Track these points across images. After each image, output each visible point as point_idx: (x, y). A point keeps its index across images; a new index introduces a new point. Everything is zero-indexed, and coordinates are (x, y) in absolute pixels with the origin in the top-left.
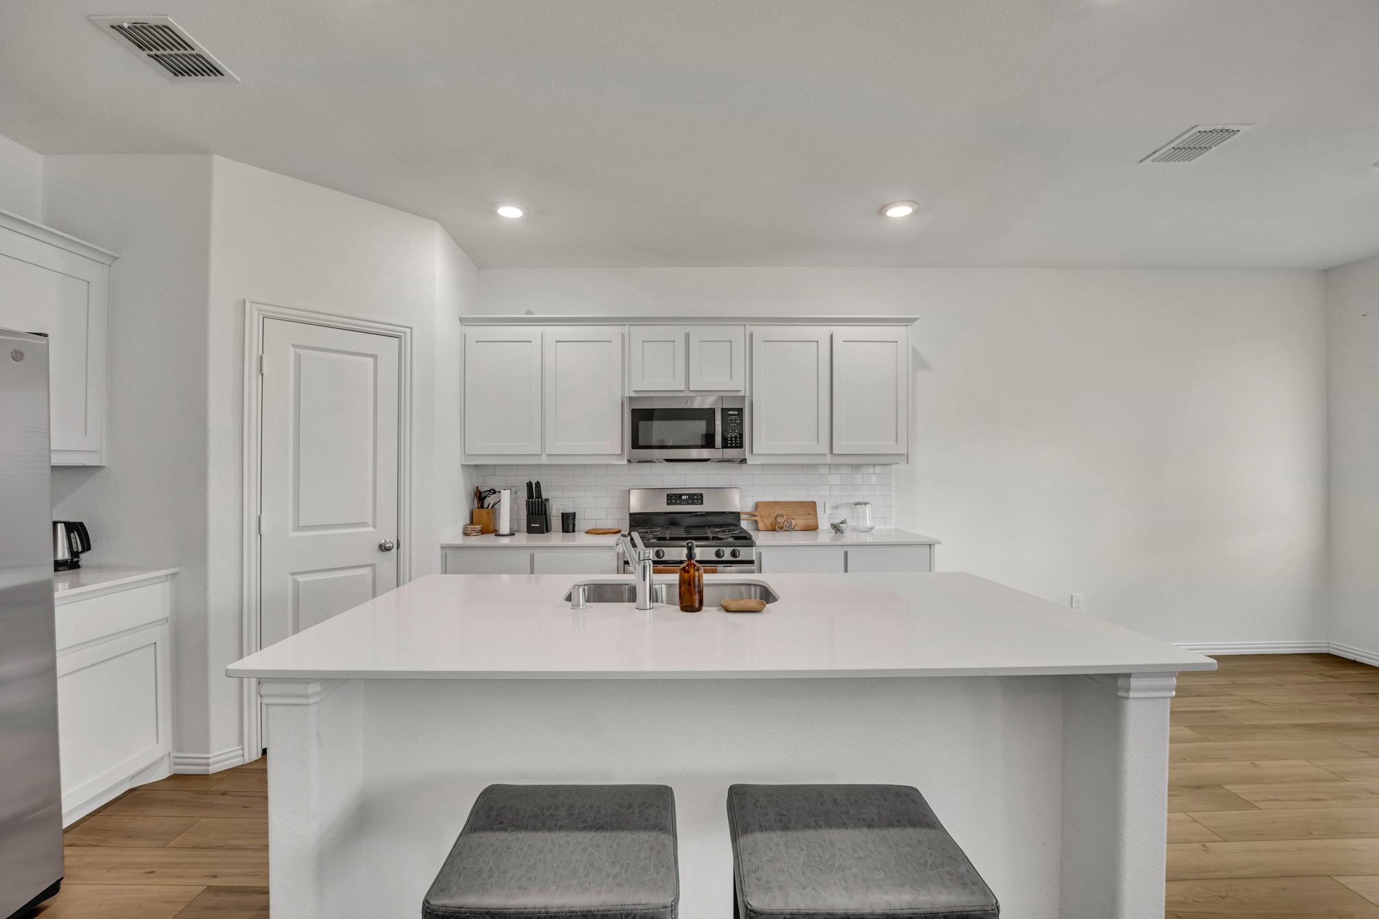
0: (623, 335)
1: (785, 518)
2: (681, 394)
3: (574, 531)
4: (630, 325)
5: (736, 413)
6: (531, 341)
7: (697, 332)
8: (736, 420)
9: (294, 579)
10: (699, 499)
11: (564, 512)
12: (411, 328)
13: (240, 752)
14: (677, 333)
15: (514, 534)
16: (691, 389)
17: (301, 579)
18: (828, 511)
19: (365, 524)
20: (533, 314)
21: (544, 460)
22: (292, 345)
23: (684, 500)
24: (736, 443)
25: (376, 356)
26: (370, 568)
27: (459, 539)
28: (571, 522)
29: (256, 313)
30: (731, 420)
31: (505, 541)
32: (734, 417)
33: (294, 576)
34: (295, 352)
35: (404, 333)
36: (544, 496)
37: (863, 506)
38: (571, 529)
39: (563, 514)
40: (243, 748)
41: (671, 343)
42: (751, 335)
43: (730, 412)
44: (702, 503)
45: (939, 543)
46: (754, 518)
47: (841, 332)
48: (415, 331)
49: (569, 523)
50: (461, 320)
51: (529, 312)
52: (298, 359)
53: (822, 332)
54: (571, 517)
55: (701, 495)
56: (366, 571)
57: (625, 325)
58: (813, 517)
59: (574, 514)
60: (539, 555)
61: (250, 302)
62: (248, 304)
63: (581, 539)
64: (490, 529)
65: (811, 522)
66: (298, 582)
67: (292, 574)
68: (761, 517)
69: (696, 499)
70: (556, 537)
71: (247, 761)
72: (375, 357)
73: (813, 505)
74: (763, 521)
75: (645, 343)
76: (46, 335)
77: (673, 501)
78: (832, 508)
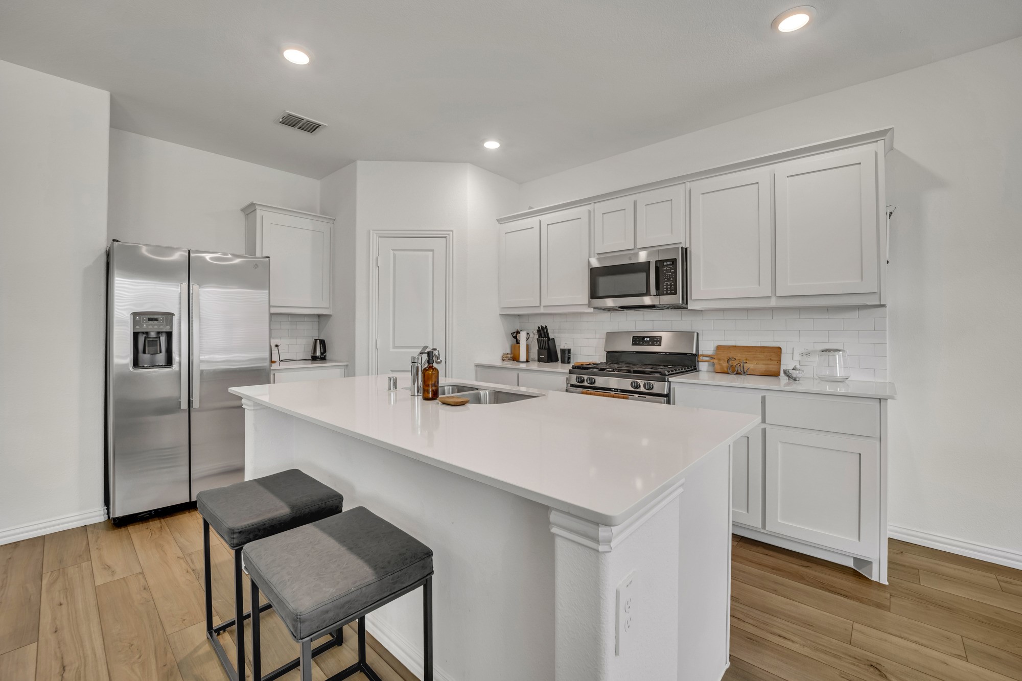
0: (589, 211)
1: (737, 362)
2: (631, 252)
3: (569, 362)
4: (595, 203)
5: (669, 263)
6: (532, 228)
8: (671, 269)
10: (658, 341)
11: (563, 348)
12: (452, 231)
15: (529, 362)
16: (638, 247)
18: (797, 358)
20: (533, 208)
21: (542, 310)
22: (392, 250)
23: (646, 342)
24: (671, 291)
25: (434, 250)
27: (499, 363)
28: (567, 356)
29: (375, 236)
30: (667, 270)
31: (523, 366)
32: (669, 268)
33: (393, 373)
34: (394, 253)
35: (448, 234)
36: (551, 336)
37: (833, 353)
38: (567, 360)
39: (562, 350)
41: (623, 211)
42: (691, 190)
43: (665, 263)
44: (660, 345)
46: (712, 361)
47: (786, 168)
48: (456, 232)
49: (565, 357)
50: (498, 221)
51: (530, 208)
53: (762, 173)
54: (567, 353)
55: (660, 338)
57: (591, 204)
58: (775, 363)
59: (569, 350)
61: (372, 230)
62: (371, 232)
64: (515, 358)
68: (719, 360)
69: (656, 341)
70: (557, 366)
72: (432, 251)
73: (778, 351)
74: (722, 364)
75: (604, 215)
76: (269, 257)
77: (637, 342)
78: (802, 354)
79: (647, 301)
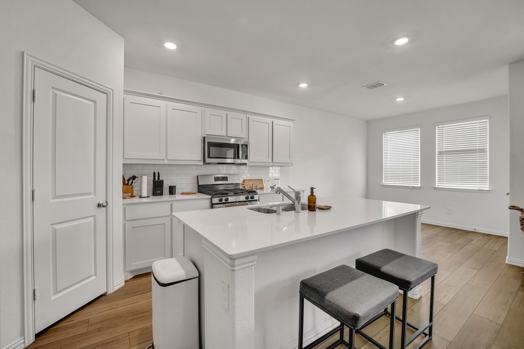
0: (202, 111)
1: (255, 185)
2: (224, 137)
3: (175, 194)
4: (205, 107)
5: (246, 146)
6: (160, 107)
7: (230, 114)
9: (53, 228)
10: (226, 179)
11: (170, 185)
12: (113, 90)
13: (23, 341)
14: (223, 113)
15: (149, 197)
16: (228, 136)
17: (57, 227)
18: (266, 182)
19: (90, 194)
20: (162, 94)
21: (166, 162)
22: (51, 87)
23: (221, 179)
25: (96, 101)
26: (93, 218)
28: (174, 190)
29: (30, 62)
31: (145, 200)
32: (244, 148)
33: (53, 226)
34: (53, 92)
35: (109, 92)
36: (161, 179)
37: (278, 180)
38: (174, 193)
39: (170, 187)
40: (24, 338)
41: (221, 117)
42: (248, 118)
43: (244, 146)
44: (227, 180)
45: (306, 190)
46: (244, 185)
47: (276, 121)
48: (114, 92)
49: (172, 190)
51: (161, 93)
52: (55, 96)
53: (270, 120)
54: (174, 188)
55: (227, 177)
56: (91, 219)
58: (262, 184)
59: (175, 186)
60: (174, 204)
61: (27, 54)
62: (25, 55)
63: (178, 197)
65: (262, 186)
66: (56, 229)
67: (52, 225)
68: (246, 185)
69: (225, 179)
70: (166, 197)
71: (27, 345)
73: (262, 180)
74: (247, 186)
75: (211, 115)
77: (217, 180)
78: (267, 181)
79: (229, 161)
